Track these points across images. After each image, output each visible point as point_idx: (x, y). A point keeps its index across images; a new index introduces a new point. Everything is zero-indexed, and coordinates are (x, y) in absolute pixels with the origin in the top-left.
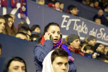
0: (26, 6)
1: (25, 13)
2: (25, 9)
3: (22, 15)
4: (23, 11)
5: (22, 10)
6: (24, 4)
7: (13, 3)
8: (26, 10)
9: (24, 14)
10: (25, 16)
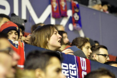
0: (79, 14)
1: (79, 22)
2: (78, 17)
3: (75, 26)
4: (76, 21)
5: (74, 18)
6: (77, 10)
7: (62, 10)
8: (80, 18)
9: (78, 25)
10: (78, 27)
